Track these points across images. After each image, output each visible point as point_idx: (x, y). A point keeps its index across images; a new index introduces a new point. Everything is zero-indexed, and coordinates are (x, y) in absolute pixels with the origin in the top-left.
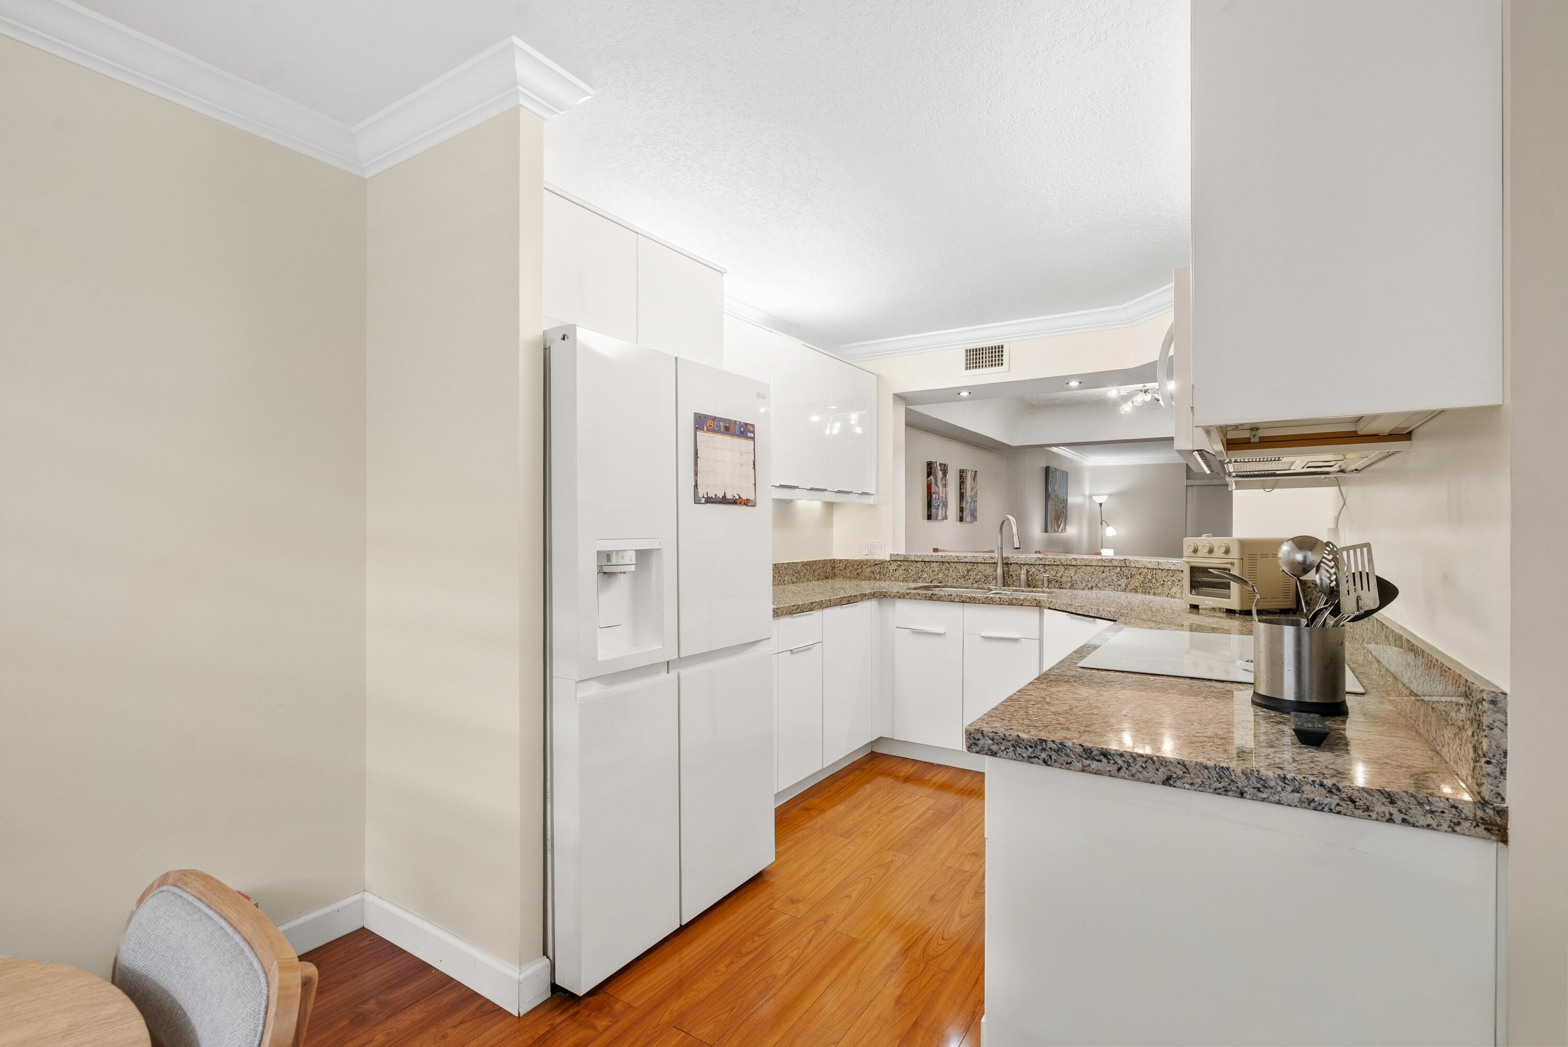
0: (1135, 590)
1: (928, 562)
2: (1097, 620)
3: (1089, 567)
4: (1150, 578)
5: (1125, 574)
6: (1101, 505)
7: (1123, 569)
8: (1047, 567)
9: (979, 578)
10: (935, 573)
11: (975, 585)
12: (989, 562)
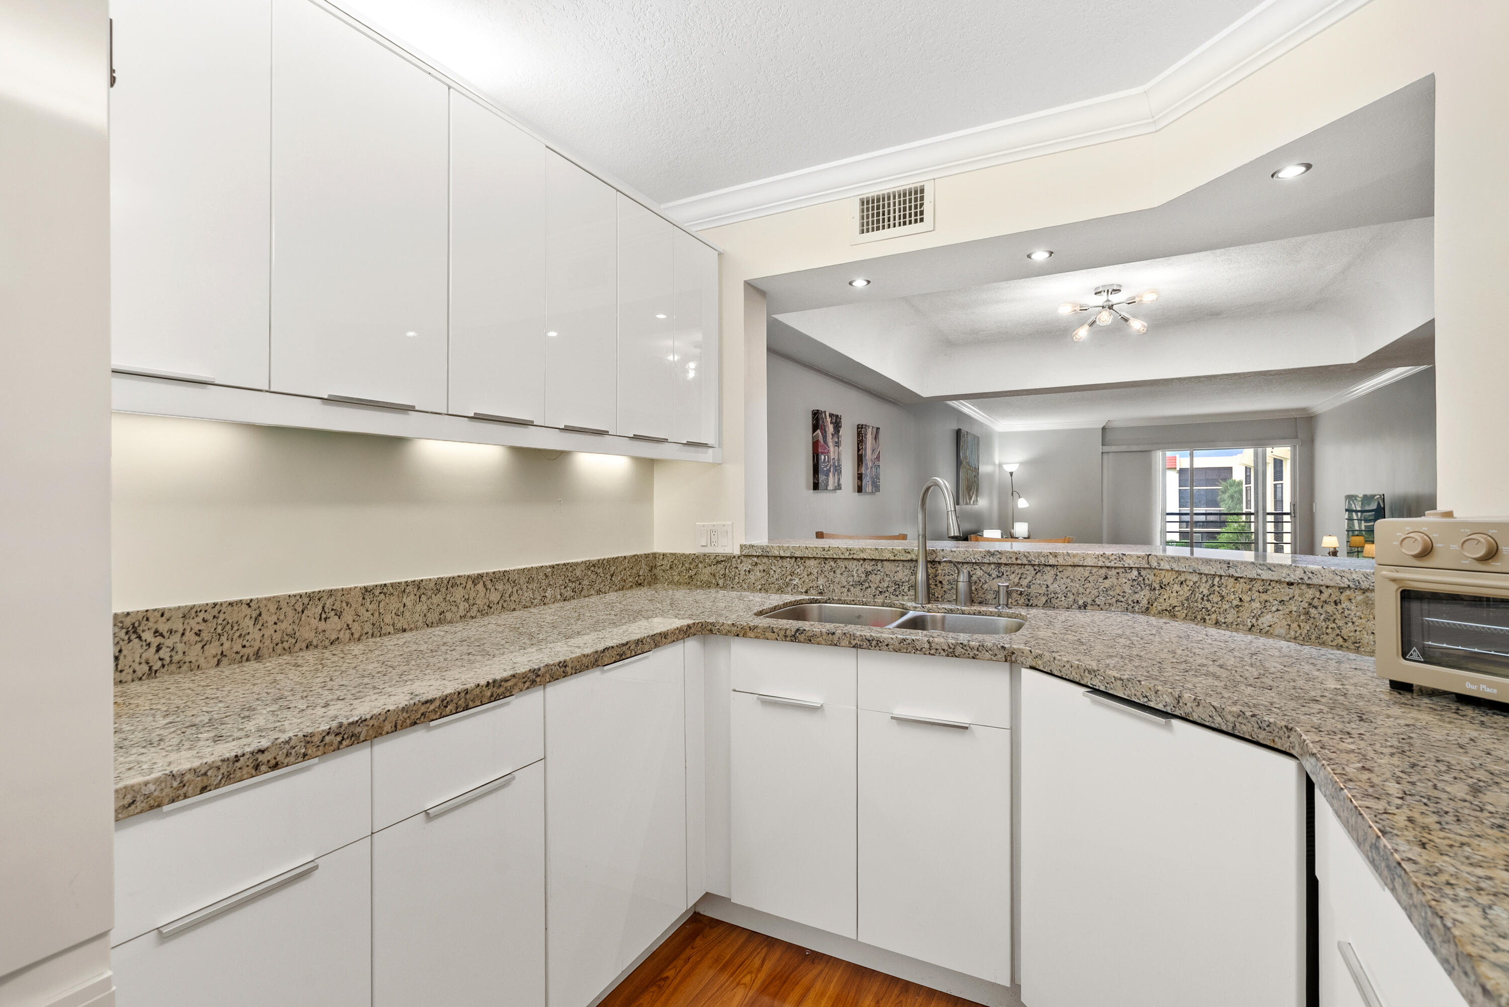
0: (1171, 612)
1: (801, 558)
2: (1175, 722)
3: (1081, 568)
4: (1206, 592)
5: (1147, 582)
6: (1011, 474)
7: (1143, 573)
8: (1003, 569)
9: (886, 586)
10: (813, 577)
12: (902, 558)
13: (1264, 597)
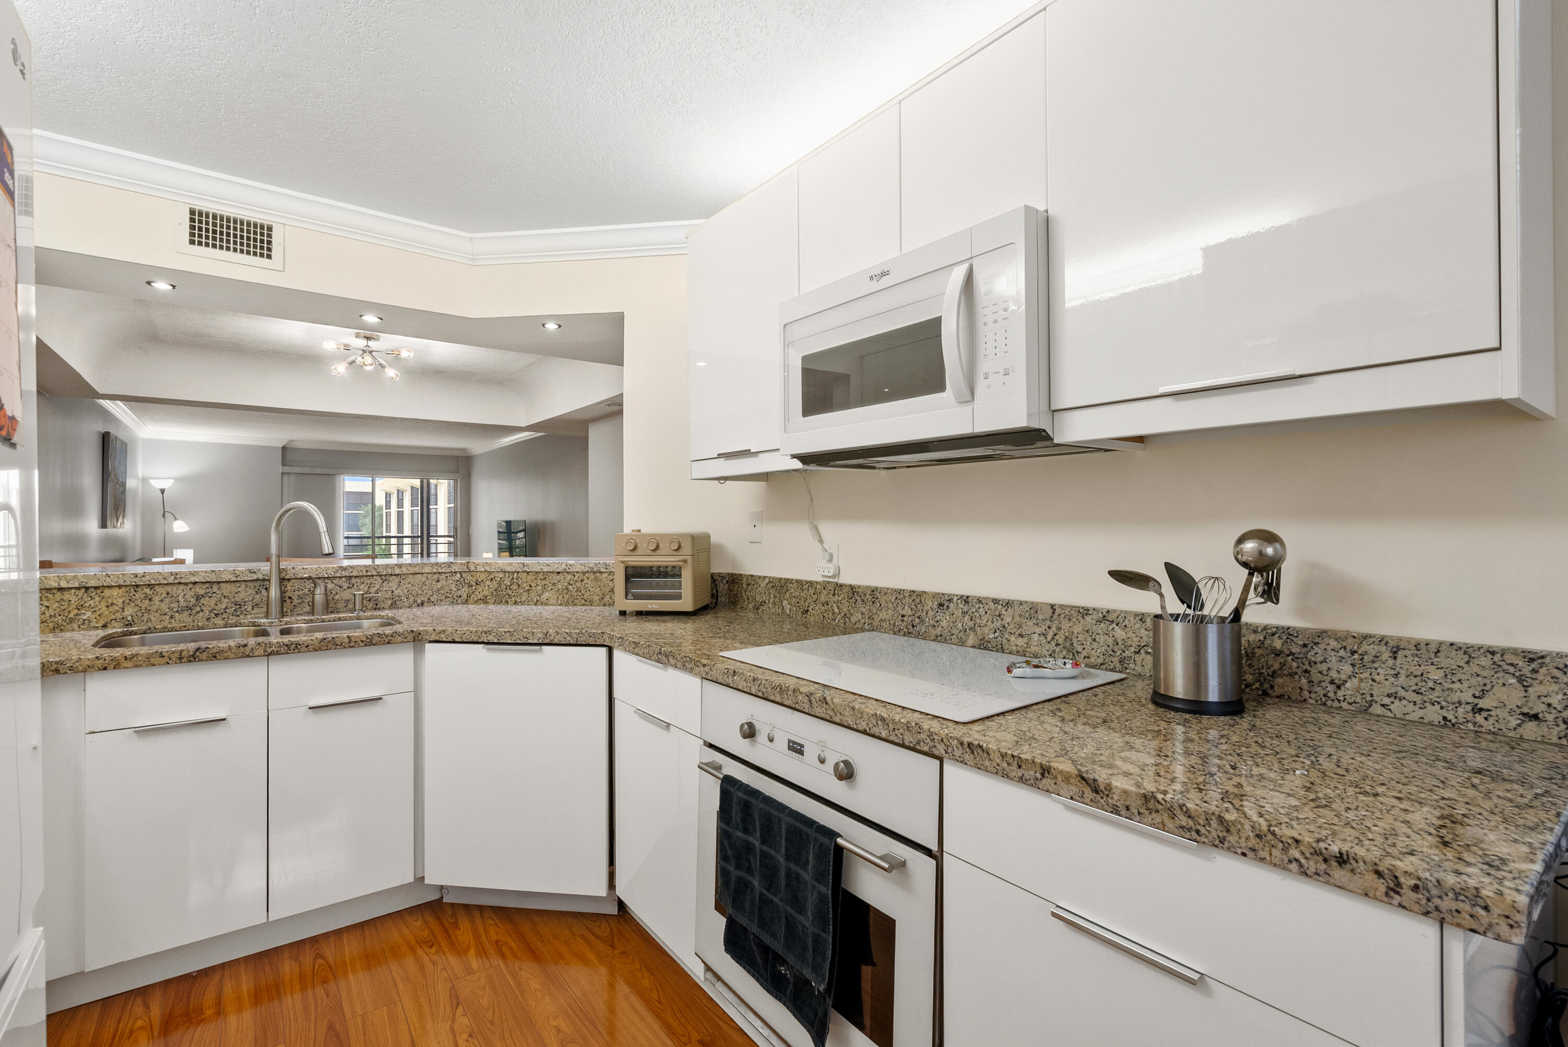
0: (484, 601)
1: (96, 588)
2: (544, 647)
3: (420, 575)
5: (466, 581)
6: (163, 491)
7: (464, 575)
8: (353, 581)
9: (223, 607)
10: (117, 608)
11: (218, 621)
12: (245, 579)
13: (544, 582)
